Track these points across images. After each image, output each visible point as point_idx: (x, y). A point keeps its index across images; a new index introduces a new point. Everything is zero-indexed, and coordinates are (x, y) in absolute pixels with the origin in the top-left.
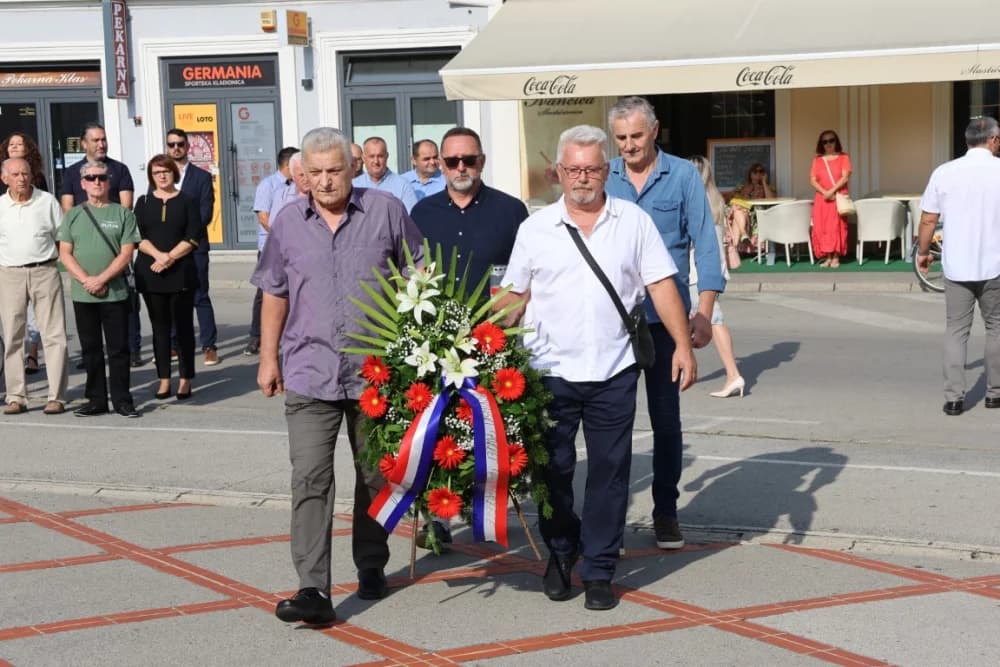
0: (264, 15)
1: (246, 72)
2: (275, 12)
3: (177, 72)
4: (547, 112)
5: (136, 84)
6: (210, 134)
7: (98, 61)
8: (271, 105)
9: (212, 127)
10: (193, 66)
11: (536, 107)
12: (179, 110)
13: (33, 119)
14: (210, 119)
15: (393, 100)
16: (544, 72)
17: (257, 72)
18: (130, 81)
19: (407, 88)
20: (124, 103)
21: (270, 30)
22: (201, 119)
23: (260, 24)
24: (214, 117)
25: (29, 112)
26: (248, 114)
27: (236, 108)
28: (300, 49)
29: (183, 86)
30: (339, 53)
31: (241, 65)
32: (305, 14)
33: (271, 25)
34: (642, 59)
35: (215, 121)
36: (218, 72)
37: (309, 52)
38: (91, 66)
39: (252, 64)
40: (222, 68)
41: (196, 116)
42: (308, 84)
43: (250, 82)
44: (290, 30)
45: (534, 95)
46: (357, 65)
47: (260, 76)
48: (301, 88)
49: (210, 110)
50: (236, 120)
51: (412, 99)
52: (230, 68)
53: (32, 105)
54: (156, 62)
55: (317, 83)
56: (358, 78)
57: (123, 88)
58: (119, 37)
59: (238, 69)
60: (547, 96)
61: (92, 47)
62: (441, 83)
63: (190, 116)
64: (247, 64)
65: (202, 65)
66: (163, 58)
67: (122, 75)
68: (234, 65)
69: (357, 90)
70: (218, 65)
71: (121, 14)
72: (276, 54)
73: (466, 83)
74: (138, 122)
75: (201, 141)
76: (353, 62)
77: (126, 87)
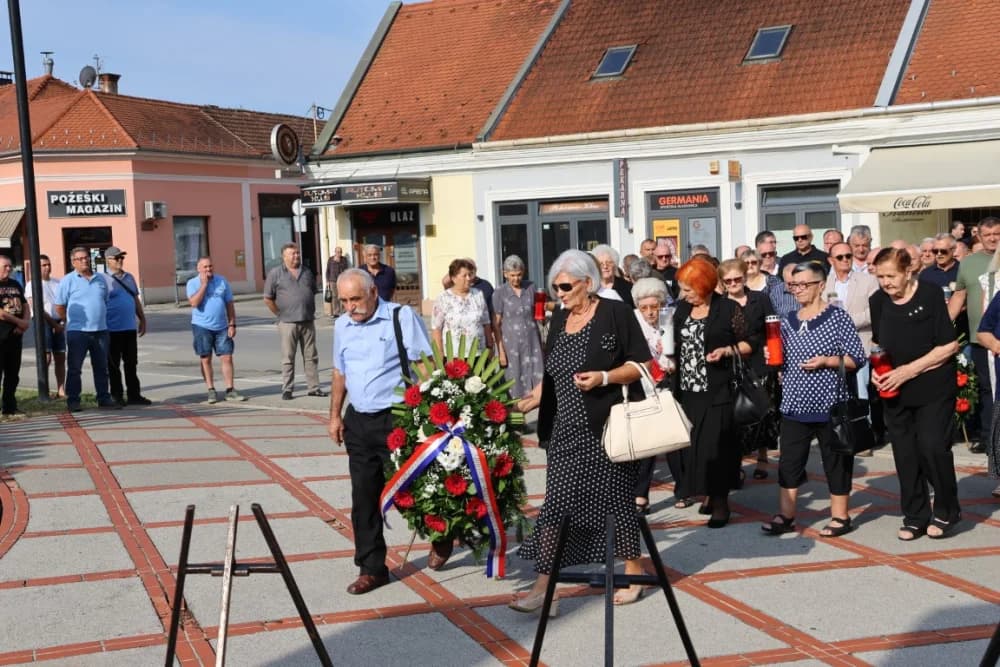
0: (712, 164)
1: (698, 199)
2: (718, 162)
3: (656, 201)
4: (898, 220)
5: (630, 208)
6: (675, 237)
7: (608, 195)
8: (713, 220)
9: (676, 233)
10: (666, 196)
11: (891, 217)
12: (656, 223)
13: (568, 231)
14: (675, 228)
15: (794, 214)
16: (909, 194)
17: (706, 199)
18: (627, 207)
19: (803, 207)
20: (623, 219)
21: (714, 173)
22: (670, 229)
23: (709, 169)
24: (678, 226)
25: (565, 227)
26: (699, 225)
27: (692, 221)
28: (733, 184)
29: (659, 209)
30: (759, 186)
31: (696, 195)
32: (738, 162)
33: (716, 170)
34: (978, 184)
35: (678, 230)
36: (681, 200)
37: (739, 186)
38: (604, 199)
39: (703, 194)
40: (683, 198)
41: (667, 227)
42: (739, 206)
43: (701, 205)
44: (730, 172)
45: (901, 209)
46: (770, 193)
47: (707, 200)
48: (734, 208)
49: (676, 223)
50: (692, 230)
51: (807, 214)
52: (689, 197)
53: (567, 223)
54: (643, 194)
55: (745, 205)
56: (770, 201)
57: (623, 211)
58: (622, 181)
59: (694, 198)
60: (910, 209)
61: (606, 187)
62: (837, 202)
63: (662, 227)
64: (699, 194)
65: (672, 196)
66: (647, 192)
67: (623, 203)
68: (691, 195)
69: (769, 209)
70: (681, 195)
71: (623, 167)
72: (718, 188)
73: (854, 202)
74: (631, 231)
75: (669, 242)
76: (768, 191)
77: (624, 211)
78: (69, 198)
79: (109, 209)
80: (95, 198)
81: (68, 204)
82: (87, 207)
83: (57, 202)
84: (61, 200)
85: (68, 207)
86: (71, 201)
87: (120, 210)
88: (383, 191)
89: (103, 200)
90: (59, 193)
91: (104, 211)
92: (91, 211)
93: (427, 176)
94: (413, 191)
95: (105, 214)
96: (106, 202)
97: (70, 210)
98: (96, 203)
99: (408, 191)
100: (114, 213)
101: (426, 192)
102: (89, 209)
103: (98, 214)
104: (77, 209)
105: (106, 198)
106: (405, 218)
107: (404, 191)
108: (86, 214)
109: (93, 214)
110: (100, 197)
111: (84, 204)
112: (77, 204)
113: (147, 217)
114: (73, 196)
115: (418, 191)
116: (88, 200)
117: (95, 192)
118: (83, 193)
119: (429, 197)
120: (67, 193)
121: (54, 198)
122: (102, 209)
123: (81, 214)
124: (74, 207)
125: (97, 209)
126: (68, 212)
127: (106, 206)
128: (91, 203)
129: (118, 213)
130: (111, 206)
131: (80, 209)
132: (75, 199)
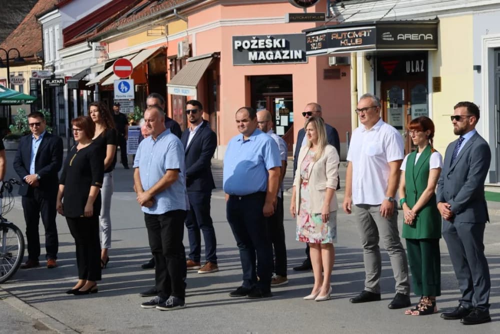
78: (251, 44)
79: (289, 55)
80: (276, 43)
81: (250, 50)
82: (268, 53)
83: (241, 48)
84: (244, 46)
85: (250, 53)
86: (253, 47)
87: (300, 57)
88: (363, 37)
89: (284, 45)
90: (242, 39)
91: (285, 57)
92: (272, 58)
93: (433, 17)
94: (405, 37)
95: (286, 60)
96: (287, 47)
97: (252, 56)
98: (277, 48)
99: (395, 36)
100: (294, 60)
101: (428, 37)
102: (269, 55)
103: (278, 60)
104: (258, 55)
105: (287, 42)
106: (417, 69)
107: (387, 37)
108: (266, 61)
109: (274, 61)
110: (281, 42)
111: (266, 50)
112: (258, 50)
113: (330, 64)
114: (256, 42)
115: (414, 37)
116: (269, 46)
117: (277, 37)
118: (265, 37)
119: (435, 42)
120: (249, 38)
121: (238, 44)
122: (282, 55)
123: (262, 61)
124: (255, 53)
125: (278, 55)
126: (250, 59)
127: (286, 52)
128: (273, 49)
129: (298, 60)
130: (292, 52)
131: (262, 56)
132: (257, 44)
